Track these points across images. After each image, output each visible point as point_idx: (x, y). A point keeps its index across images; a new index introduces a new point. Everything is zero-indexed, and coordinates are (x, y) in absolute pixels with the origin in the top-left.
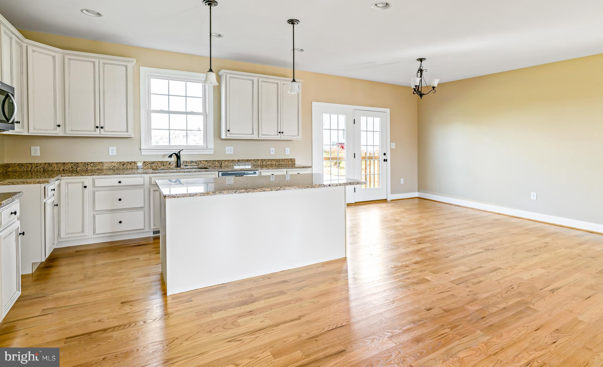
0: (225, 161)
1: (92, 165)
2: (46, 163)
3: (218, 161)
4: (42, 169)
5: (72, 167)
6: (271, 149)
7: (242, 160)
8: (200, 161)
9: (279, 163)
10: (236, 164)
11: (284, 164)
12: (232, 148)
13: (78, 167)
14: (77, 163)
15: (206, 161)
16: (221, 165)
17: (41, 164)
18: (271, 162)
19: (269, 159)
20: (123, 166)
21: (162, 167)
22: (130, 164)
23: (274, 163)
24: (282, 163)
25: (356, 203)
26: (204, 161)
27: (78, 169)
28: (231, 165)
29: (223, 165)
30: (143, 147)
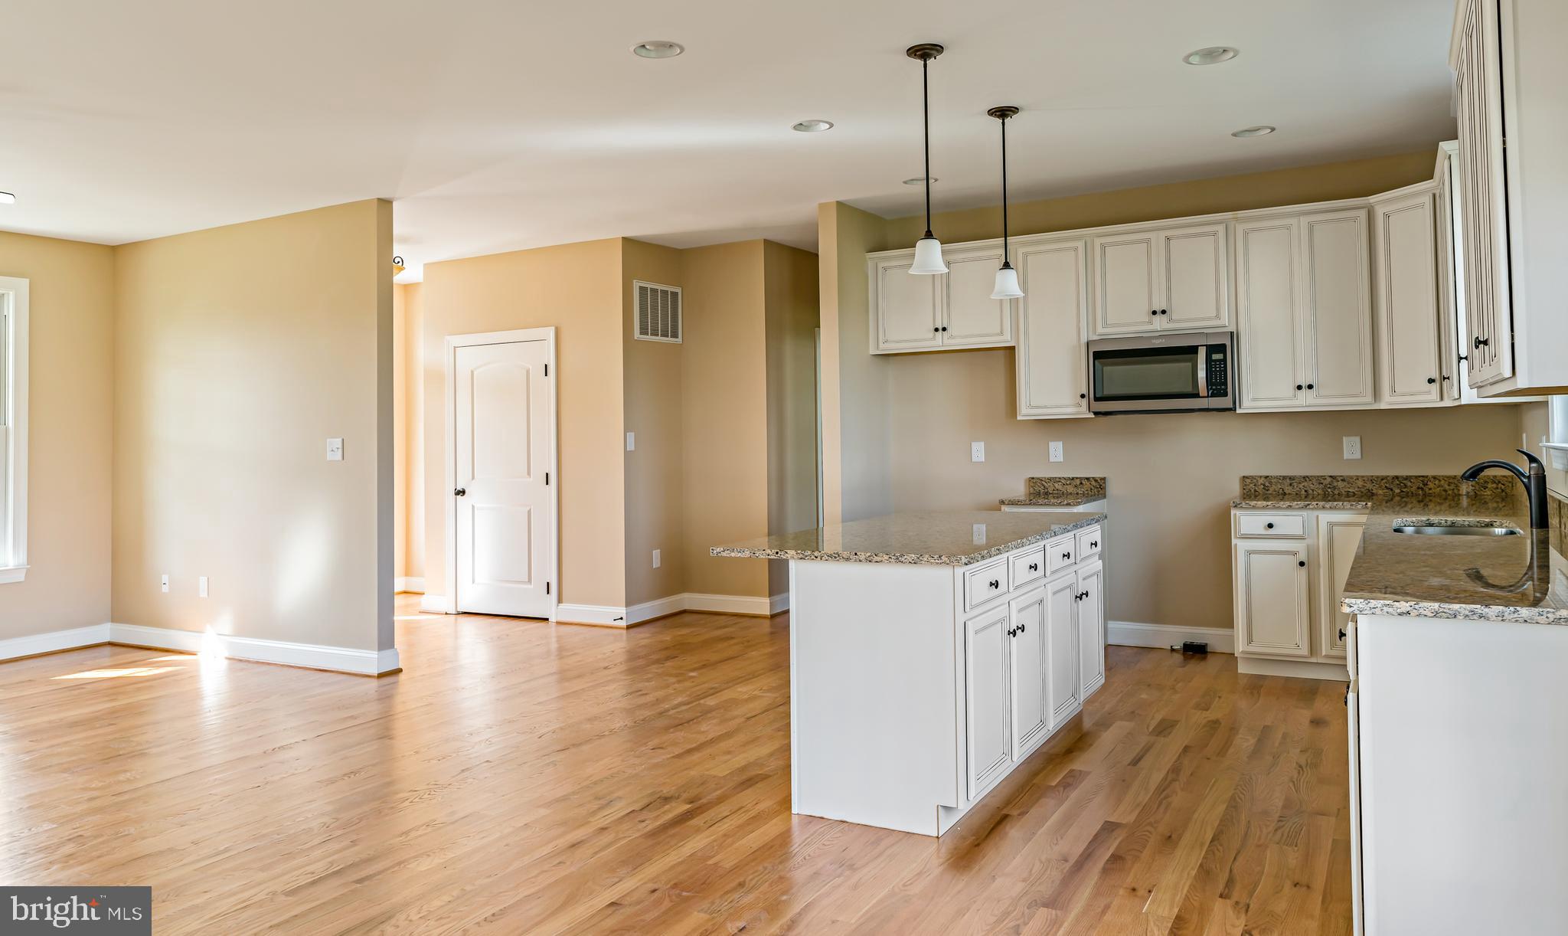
30: (1552, 439)
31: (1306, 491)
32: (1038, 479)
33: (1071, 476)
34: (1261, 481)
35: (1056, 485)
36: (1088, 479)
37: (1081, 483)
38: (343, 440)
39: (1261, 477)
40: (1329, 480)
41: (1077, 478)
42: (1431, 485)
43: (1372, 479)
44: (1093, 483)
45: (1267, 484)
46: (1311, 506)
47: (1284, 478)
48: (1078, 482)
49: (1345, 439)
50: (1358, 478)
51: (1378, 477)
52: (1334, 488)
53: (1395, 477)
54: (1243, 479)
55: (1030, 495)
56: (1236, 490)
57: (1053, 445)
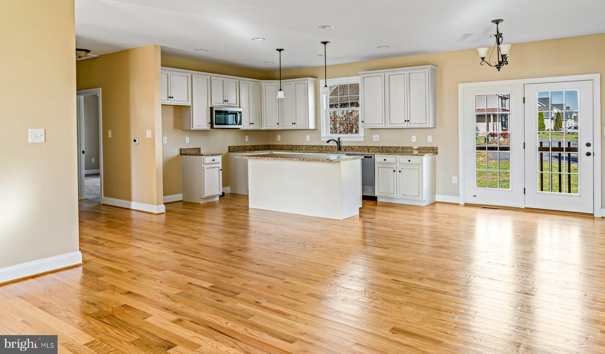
0: (372, 147)
1: (299, 146)
3: (366, 147)
4: (281, 148)
6: (413, 137)
7: (385, 147)
8: (354, 146)
9: (419, 151)
10: (380, 150)
11: (425, 152)
12: (378, 136)
14: (293, 145)
15: (358, 146)
16: (369, 150)
17: (280, 145)
18: (411, 150)
19: (409, 147)
20: (312, 148)
21: (332, 150)
24: (423, 151)
25: (526, 208)
30: (322, 136)
32: (184, 149)
33: (192, 148)
34: (233, 147)
35: (189, 151)
36: (197, 148)
38: (45, 129)
43: (251, 146)
44: (198, 150)
47: (237, 146)
48: (194, 149)
49: (246, 136)
50: (249, 146)
53: (254, 146)
54: (229, 147)
55: (181, 154)
56: (227, 150)
57: (186, 138)
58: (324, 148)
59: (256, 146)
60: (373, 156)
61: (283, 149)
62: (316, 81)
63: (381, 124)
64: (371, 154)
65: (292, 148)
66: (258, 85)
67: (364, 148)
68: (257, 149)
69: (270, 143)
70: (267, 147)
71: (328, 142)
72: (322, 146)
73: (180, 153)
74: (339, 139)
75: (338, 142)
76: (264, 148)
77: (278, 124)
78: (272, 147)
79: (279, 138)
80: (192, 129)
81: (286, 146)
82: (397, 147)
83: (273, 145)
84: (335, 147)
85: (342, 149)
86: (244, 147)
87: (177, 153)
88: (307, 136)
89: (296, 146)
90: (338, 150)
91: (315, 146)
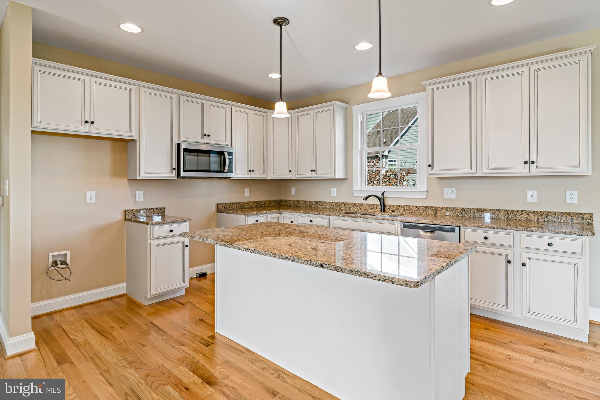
0: (442, 208)
1: (320, 204)
2: (297, 201)
3: (431, 207)
4: (295, 205)
5: (309, 205)
6: (530, 193)
7: (469, 208)
8: (409, 207)
10: (458, 214)
11: (560, 222)
12: (454, 190)
13: (312, 205)
14: (312, 202)
15: (416, 207)
16: (436, 213)
17: (295, 201)
18: (526, 216)
19: (522, 211)
20: (340, 206)
22: (345, 205)
23: (534, 218)
24: (555, 220)
26: (414, 206)
27: (313, 207)
28: (451, 214)
29: (438, 214)
30: (355, 188)
31: (236, 208)
32: (131, 210)
33: (149, 208)
34: (224, 205)
36: (157, 209)
37: (154, 211)
39: (224, 203)
40: (242, 203)
41: (152, 209)
42: (266, 204)
44: (160, 210)
45: (225, 206)
46: (267, 213)
47: (231, 203)
48: (152, 210)
49: (245, 189)
50: (250, 202)
51: (254, 202)
52: (244, 206)
53: (258, 202)
54: (218, 204)
55: (126, 219)
56: (214, 208)
57: (137, 192)
58: (359, 207)
59: (261, 202)
60: (457, 229)
61: (298, 206)
62: (346, 109)
63: (468, 169)
64: (453, 224)
65: (311, 205)
66: (263, 116)
67: (427, 210)
68: (262, 207)
69: (282, 198)
70: (277, 203)
71: (366, 199)
72: (355, 204)
73: (123, 217)
74: (383, 194)
75: (382, 199)
76: (272, 204)
77: (290, 171)
78: (285, 203)
79: (293, 191)
80: (138, 178)
81: (303, 203)
82: (494, 211)
83: (286, 200)
84: (375, 206)
85: (387, 209)
86: (242, 204)
87: (119, 216)
88: (332, 189)
89: (317, 203)
90: (381, 212)
91: (345, 204)
